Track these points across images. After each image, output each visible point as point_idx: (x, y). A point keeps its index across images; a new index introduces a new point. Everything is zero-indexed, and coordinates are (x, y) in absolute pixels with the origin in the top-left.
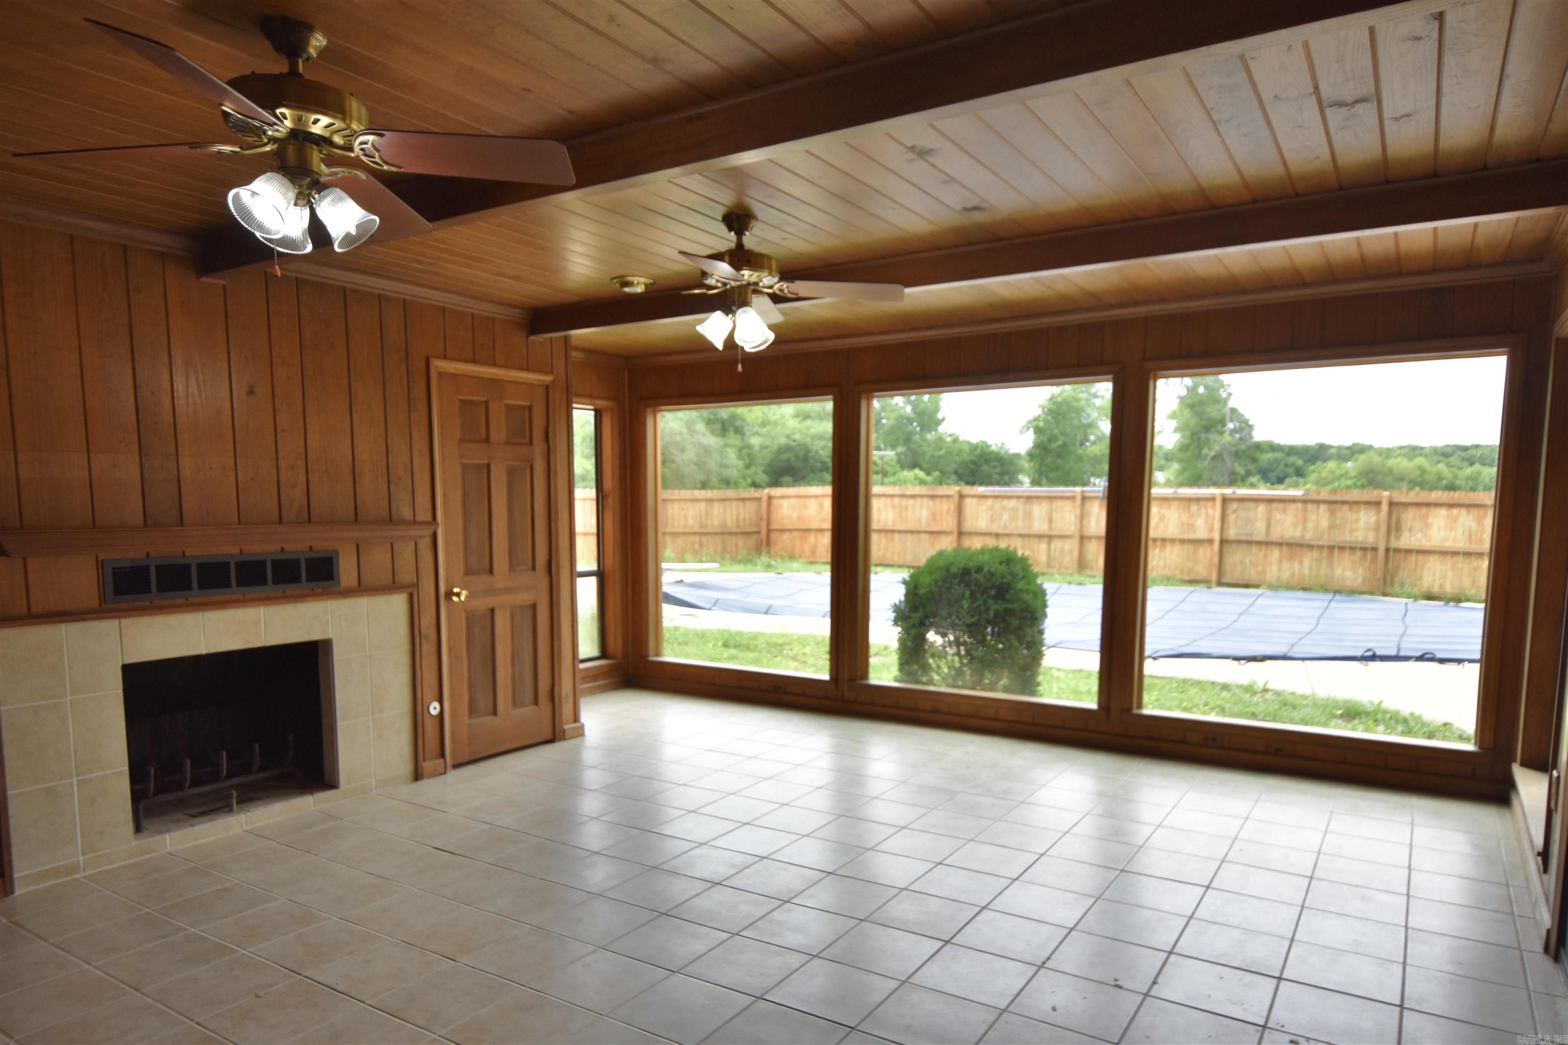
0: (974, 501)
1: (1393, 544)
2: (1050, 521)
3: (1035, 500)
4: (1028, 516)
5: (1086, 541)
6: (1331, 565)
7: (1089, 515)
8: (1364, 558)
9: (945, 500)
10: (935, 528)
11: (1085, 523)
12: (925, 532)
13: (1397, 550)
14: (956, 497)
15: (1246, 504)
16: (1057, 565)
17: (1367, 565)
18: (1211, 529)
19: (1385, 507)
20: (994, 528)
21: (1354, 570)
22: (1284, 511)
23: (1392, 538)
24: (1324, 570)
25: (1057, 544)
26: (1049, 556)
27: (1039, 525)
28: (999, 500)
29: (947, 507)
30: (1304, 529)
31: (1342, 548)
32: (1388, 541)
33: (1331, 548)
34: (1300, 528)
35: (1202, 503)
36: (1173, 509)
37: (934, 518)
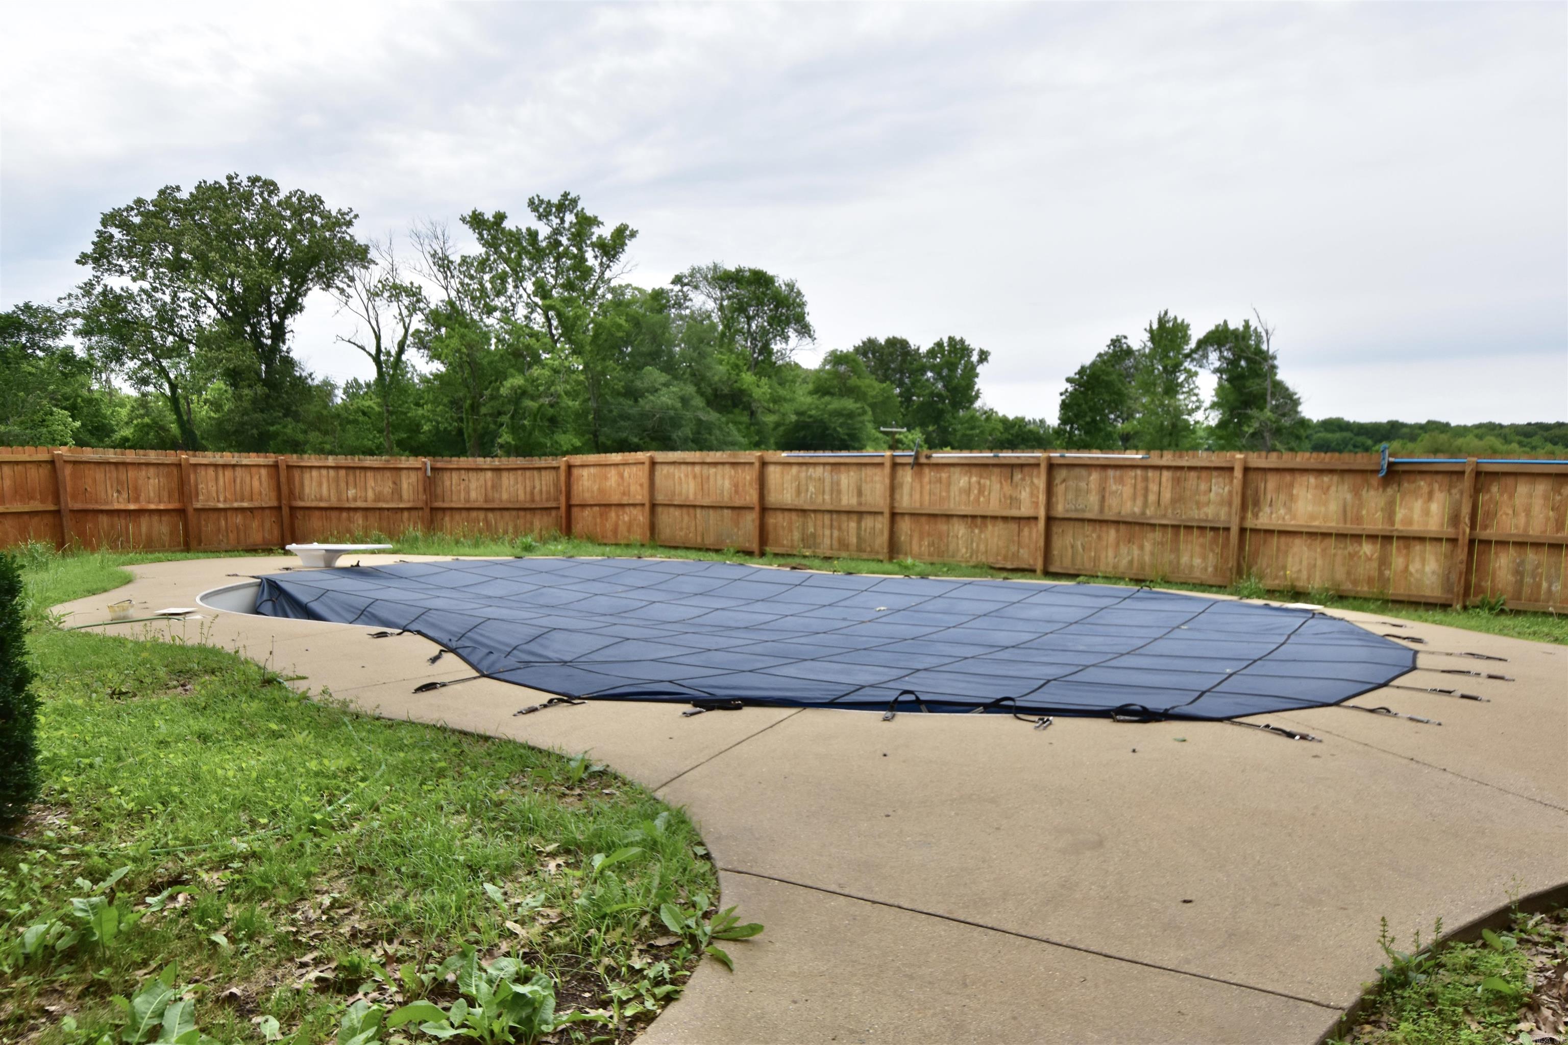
0: (778, 469)
1: (1250, 523)
2: (860, 493)
3: (843, 468)
4: (836, 489)
5: (898, 518)
6: (1176, 550)
7: (901, 485)
8: (1215, 541)
9: (747, 467)
10: (738, 503)
11: (897, 497)
12: (728, 508)
13: (1255, 531)
14: (757, 465)
15: (1077, 471)
16: (868, 549)
17: (1218, 550)
18: (1036, 504)
19: (1238, 473)
20: (801, 503)
21: (1204, 558)
22: (1121, 481)
23: (1249, 515)
24: (1168, 557)
25: (868, 522)
26: (859, 537)
27: (848, 500)
28: (804, 468)
29: (749, 476)
30: (1145, 504)
31: (1189, 528)
32: (1243, 518)
33: (1176, 527)
34: (1139, 502)
35: (1026, 470)
36: (993, 478)
37: (737, 492)
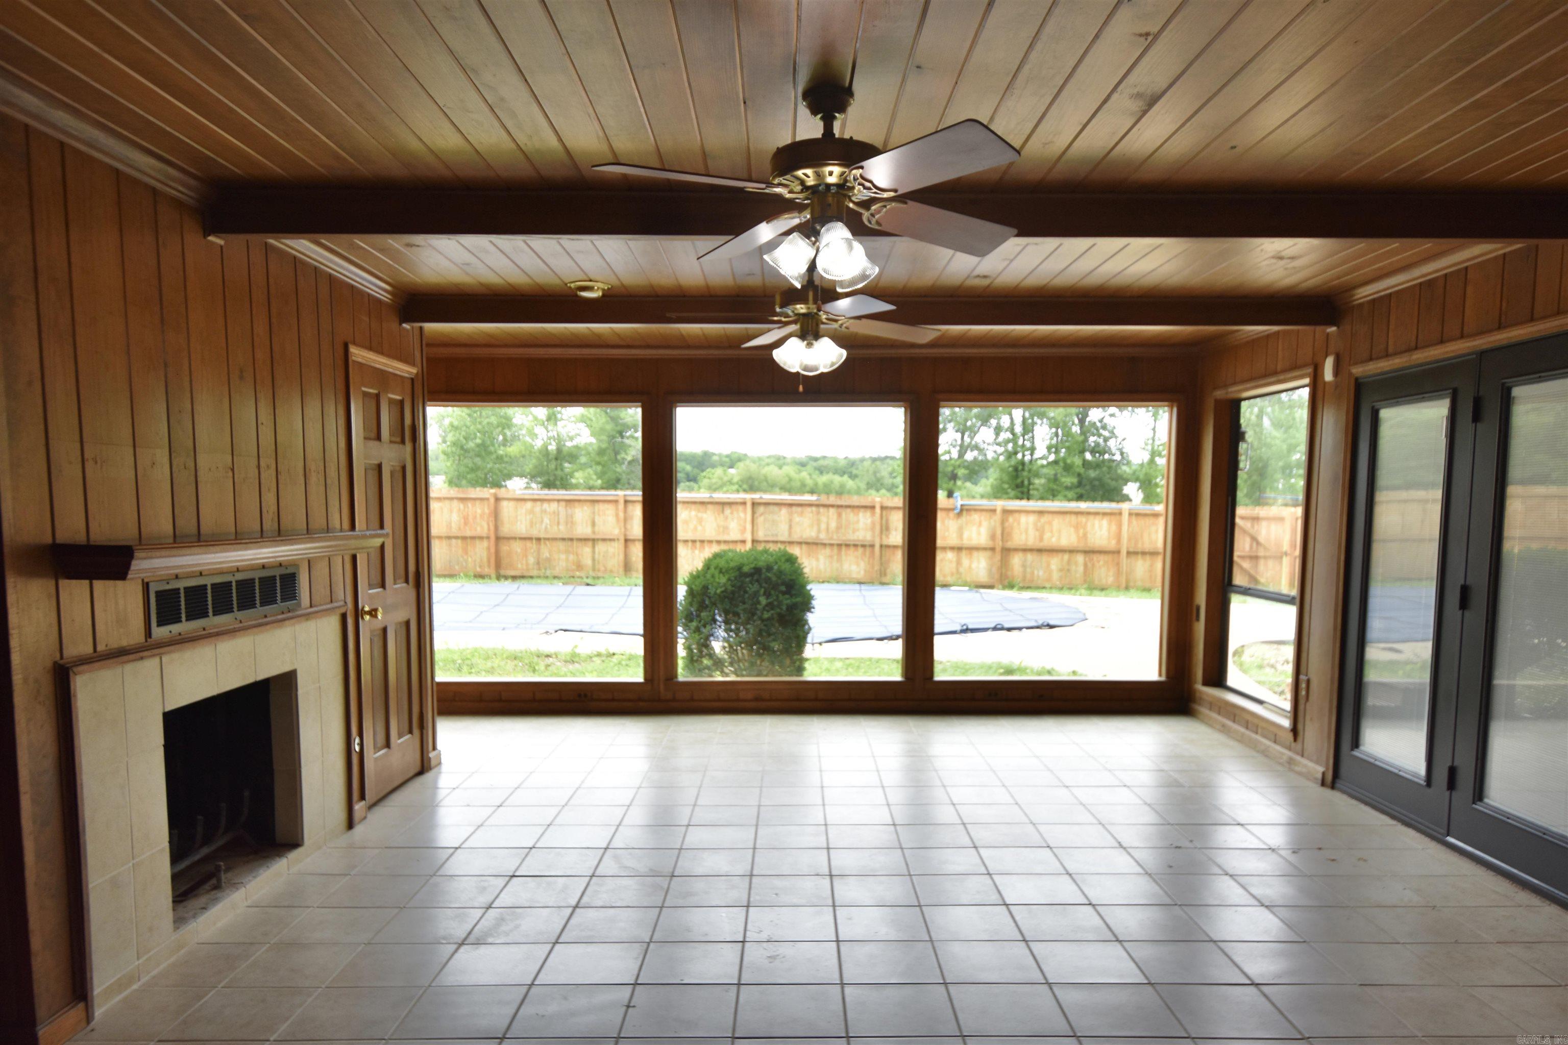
0: (512, 504)
1: (885, 542)
2: (593, 524)
3: (576, 504)
4: (570, 521)
5: (629, 544)
6: (839, 560)
7: (632, 518)
8: (864, 554)
9: (478, 503)
10: (468, 533)
11: (629, 527)
12: (456, 538)
13: (888, 546)
14: (492, 500)
15: (772, 508)
16: (602, 569)
17: (866, 559)
18: (743, 531)
19: (878, 510)
20: (535, 533)
21: (858, 565)
22: (801, 514)
23: (884, 537)
24: (836, 565)
25: (601, 547)
26: (594, 559)
27: (583, 529)
28: (539, 503)
29: (480, 511)
30: (819, 531)
31: (847, 546)
32: (881, 538)
33: (840, 545)
34: (815, 528)
35: (734, 507)
36: (709, 512)
37: (466, 524)
